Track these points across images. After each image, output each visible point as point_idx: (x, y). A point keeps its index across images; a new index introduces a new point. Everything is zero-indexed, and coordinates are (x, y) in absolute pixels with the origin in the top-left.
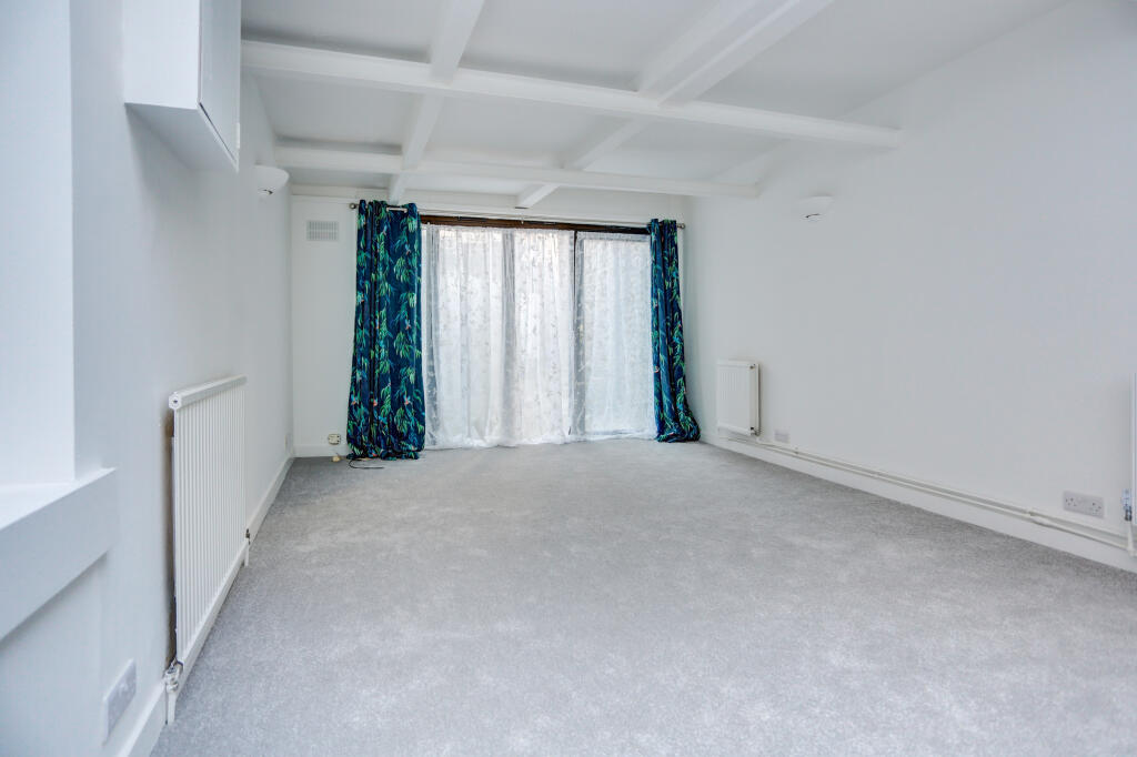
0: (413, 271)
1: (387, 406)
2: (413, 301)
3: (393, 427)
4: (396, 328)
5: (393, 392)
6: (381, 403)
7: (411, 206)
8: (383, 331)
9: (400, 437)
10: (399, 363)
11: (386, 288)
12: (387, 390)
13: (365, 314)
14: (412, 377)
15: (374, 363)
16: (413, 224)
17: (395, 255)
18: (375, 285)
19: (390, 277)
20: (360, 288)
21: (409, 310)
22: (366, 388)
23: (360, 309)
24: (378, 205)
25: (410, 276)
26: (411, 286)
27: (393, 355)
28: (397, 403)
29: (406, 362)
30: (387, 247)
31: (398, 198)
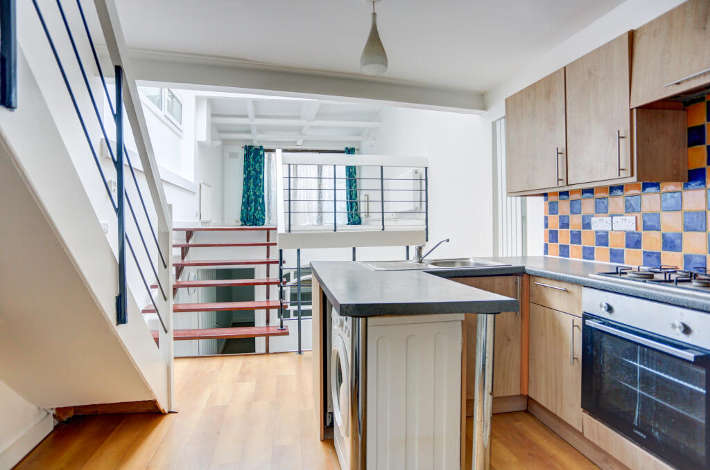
0: (262, 167)
1: (253, 209)
2: (261, 177)
3: (254, 216)
4: (256, 186)
5: (255, 206)
6: (251, 208)
7: (261, 147)
8: (252, 186)
9: (257, 220)
10: (257, 197)
11: (253, 173)
12: (253, 204)
13: (247, 180)
14: (261, 201)
15: (249, 196)
16: (261, 153)
17: (256, 163)
18: (249, 172)
19: (255, 170)
20: (245, 173)
21: (260, 180)
22: (246, 203)
23: (245, 179)
24: (250, 147)
25: (261, 169)
26: (261, 172)
27: (255, 194)
28: (256, 209)
29: (259, 196)
30: (253, 159)
31: (256, 144)
